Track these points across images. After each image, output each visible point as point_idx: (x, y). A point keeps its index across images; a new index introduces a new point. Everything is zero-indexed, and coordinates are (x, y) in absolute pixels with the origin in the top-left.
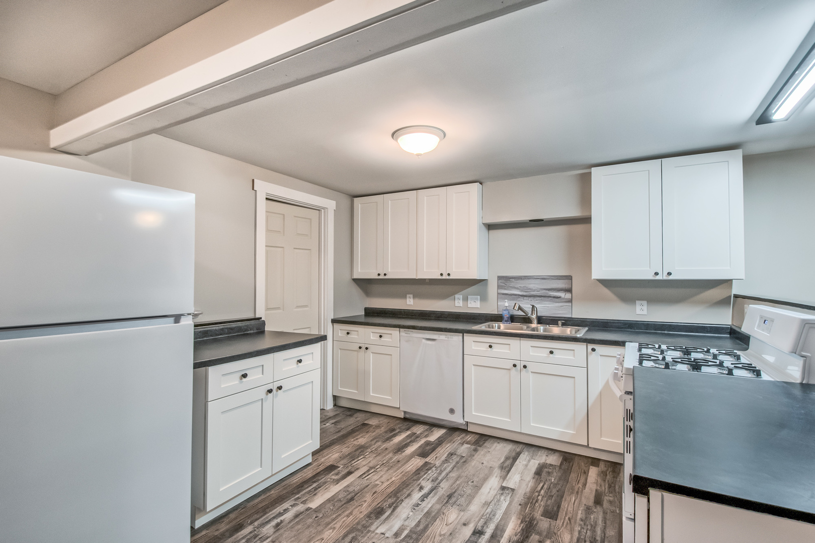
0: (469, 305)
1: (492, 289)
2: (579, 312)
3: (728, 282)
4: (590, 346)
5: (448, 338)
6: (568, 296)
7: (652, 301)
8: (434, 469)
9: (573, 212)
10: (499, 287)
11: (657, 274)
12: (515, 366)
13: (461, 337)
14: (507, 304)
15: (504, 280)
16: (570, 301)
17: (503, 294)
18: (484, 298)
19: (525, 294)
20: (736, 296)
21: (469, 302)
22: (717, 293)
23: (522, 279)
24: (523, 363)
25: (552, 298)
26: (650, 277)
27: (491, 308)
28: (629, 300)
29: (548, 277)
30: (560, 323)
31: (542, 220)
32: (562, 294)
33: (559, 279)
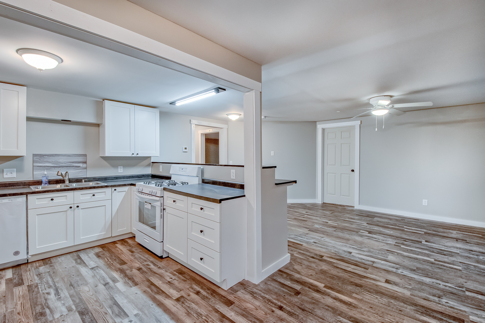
0: (5, 176)
1: (28, 164)
2: (90, 174)
3: (149, 157)
4: (113, 189)
5: (12, 200)
6: (85, 165)
7: (125, 166)
8: (39, 285)
9: (91, 119)
10: (34, 162)
11: (133, 154)
12: (71, 208)
13: (25, 198)
14: (46, 173)
15: (38, 157)
16: (86, 168)
17: (38, 166)
18: (20, 170)
19: (56, 165)
20: (152, 163)
21: (5, 174)
22: (146, 162)
23: (53, 156)
24: (76, 205)
25: (75, 167)
26: (130, 155)
27: (27, 177)
28: (115, 166)
29: (72, 155)
30: (83, 180)
31: (70, 121)
32: (81, 165)
33: (79, 156)
